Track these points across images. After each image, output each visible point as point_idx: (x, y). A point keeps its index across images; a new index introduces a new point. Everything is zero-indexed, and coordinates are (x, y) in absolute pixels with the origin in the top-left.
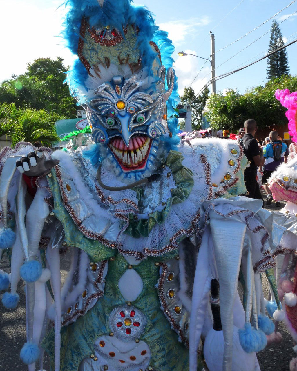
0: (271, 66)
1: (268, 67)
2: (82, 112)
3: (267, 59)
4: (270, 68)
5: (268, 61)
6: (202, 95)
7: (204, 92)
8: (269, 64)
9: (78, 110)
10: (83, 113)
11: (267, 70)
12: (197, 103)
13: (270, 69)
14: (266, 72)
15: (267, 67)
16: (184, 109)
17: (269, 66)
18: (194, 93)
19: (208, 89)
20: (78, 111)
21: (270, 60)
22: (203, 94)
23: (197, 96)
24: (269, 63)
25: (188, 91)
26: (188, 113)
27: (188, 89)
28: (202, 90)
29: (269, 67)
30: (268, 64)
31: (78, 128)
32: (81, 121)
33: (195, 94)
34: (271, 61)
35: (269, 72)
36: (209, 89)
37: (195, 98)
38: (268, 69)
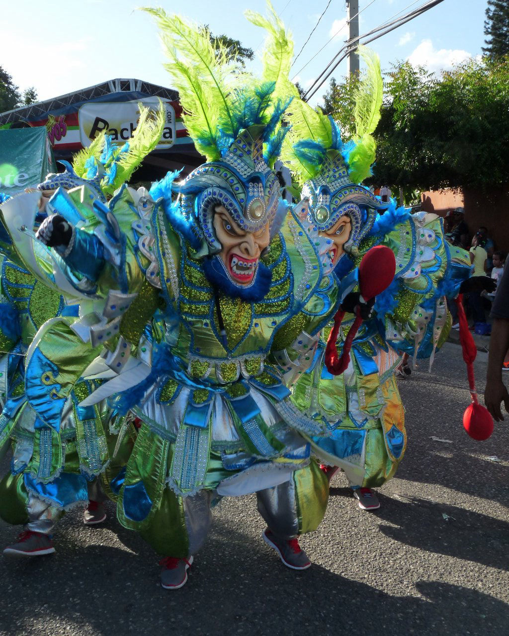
0: (493, 39)
1: (486, 42)
3: (485, 22)
4: (490, 43)
5: (487, 26)
8: (490, 33)
11: (484, 50)
13: (490, 46)
14: (482, 52)
15: (484, 42)
17: (490, 38)
21: (491, 22)
22: (327, 101)
24: (489, 30)
29: (488, 40)
30: (487, 33)
34: (493, 27)
35: (488, 53)
38: (486, 46)
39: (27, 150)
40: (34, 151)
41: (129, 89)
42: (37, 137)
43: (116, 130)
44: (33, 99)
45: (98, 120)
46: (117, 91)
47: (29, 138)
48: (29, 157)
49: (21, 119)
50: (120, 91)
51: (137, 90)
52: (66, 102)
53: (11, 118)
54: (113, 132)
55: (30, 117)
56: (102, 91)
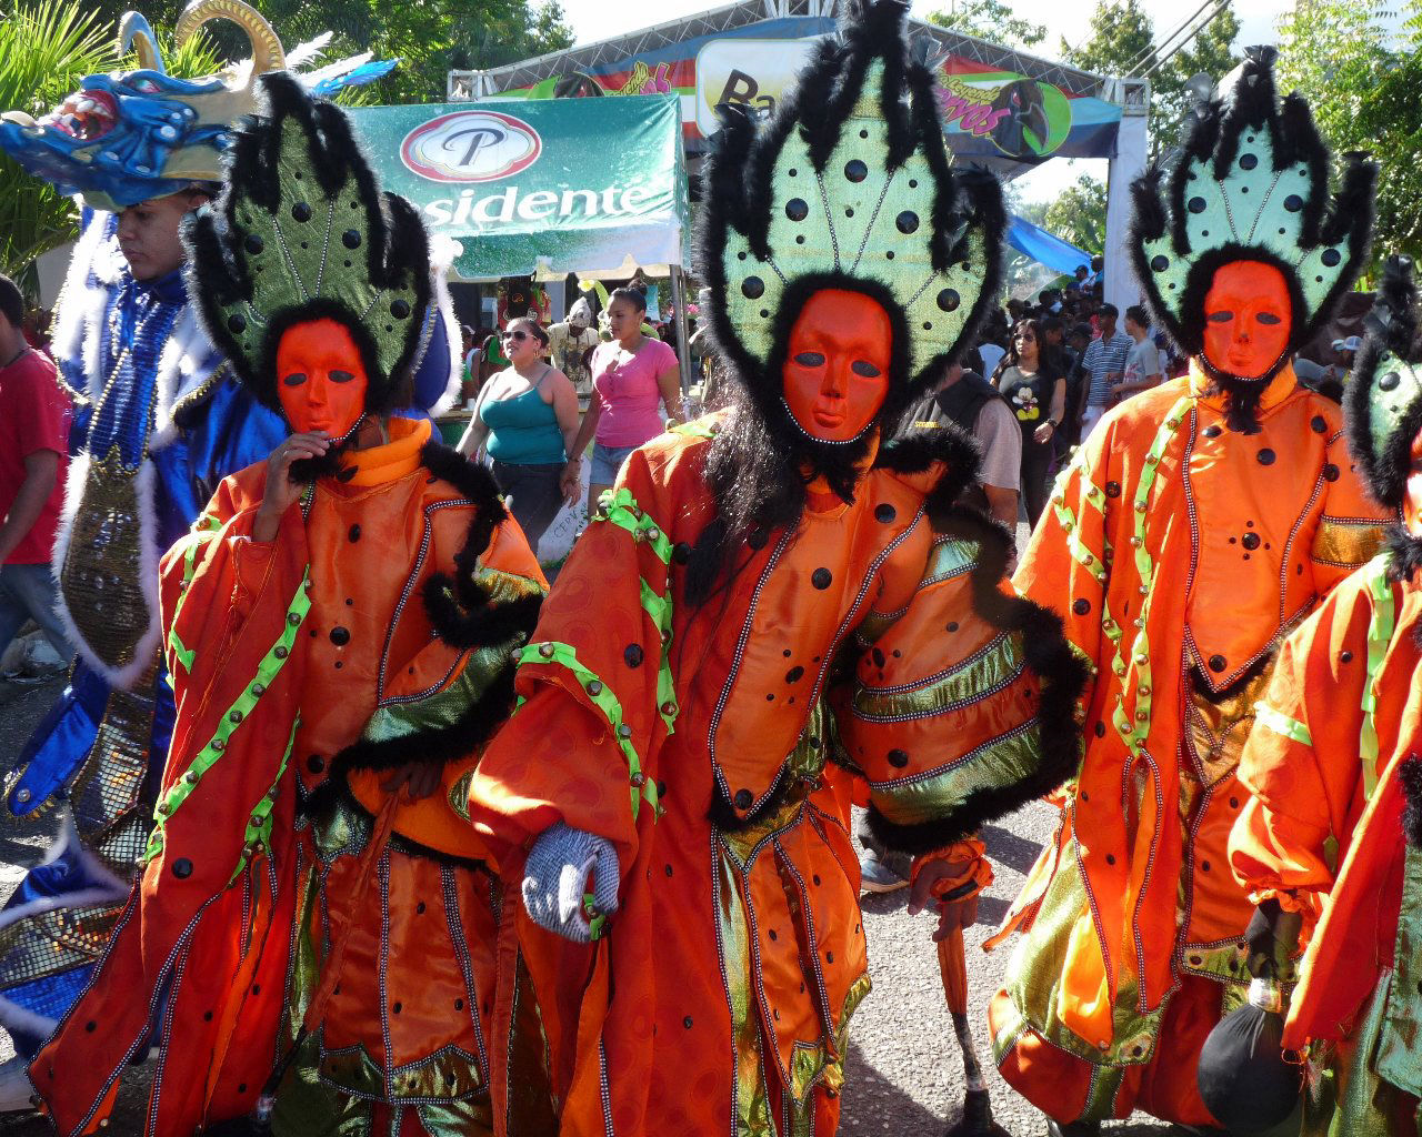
2: (480, 83)
6: (1191, 48)
7: (1206, 31)
9: (456, 72)
10: (485, 94)
12: (1161, 91)
16: (1107, 99)
18: (1147, 36)
19: (1232, 14)
20: (456, 78)
22: (1202, 41)
23: (1161, 55)
25: (1116, 21)
26: (1125, 127)
27: (1116, 8)
28: (1198, 22)
31: (414, 166)
32: (436, 125)
33: (1156, 41)
36: (1236, 18)
37: (1153, 60)
39: (644, 141)
40: (659, 143)
41: (806, 13)
42: (663, 114)
43: (771, 99)
44: (556, 18)
45: (736, 76)
46: (781, 16)
47: (647, 115)
48: (647, 155)
49: (578, 69)
50: (788, 15)
51: (823, 14)
52: (672, 38)
53: (560, 68)
54: (766, 103)
55: (598, 67)
56: (748, 15)
